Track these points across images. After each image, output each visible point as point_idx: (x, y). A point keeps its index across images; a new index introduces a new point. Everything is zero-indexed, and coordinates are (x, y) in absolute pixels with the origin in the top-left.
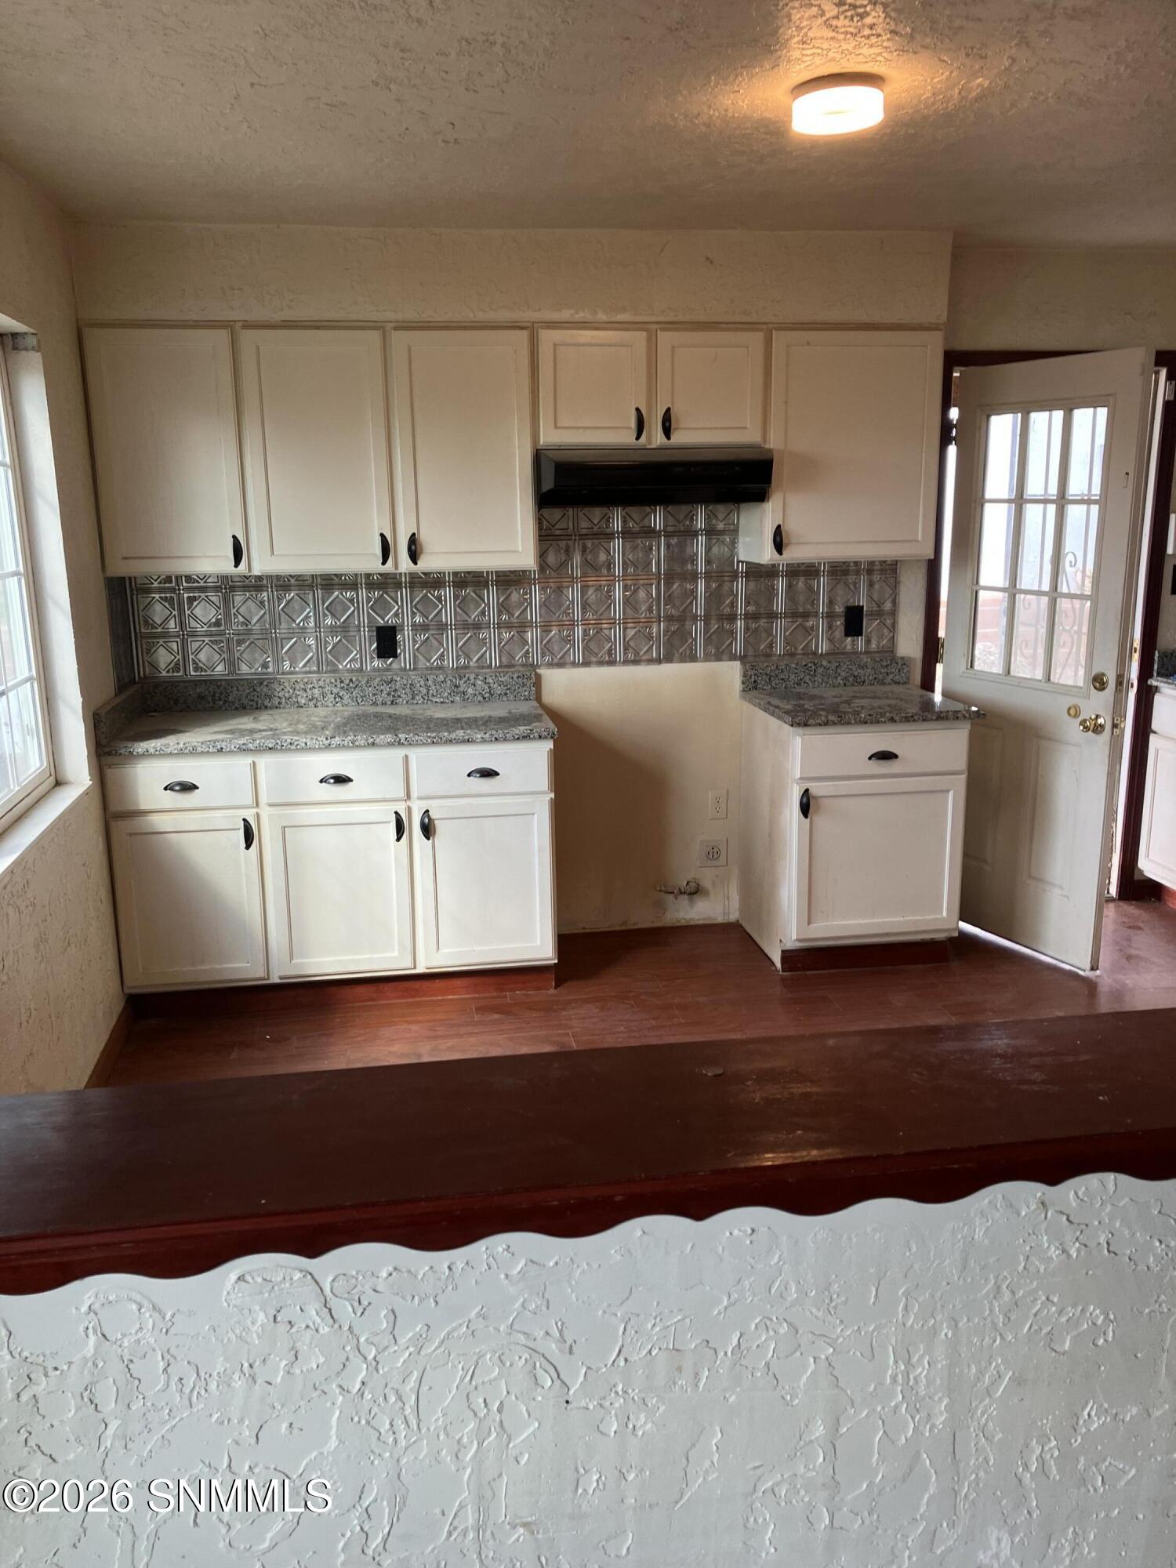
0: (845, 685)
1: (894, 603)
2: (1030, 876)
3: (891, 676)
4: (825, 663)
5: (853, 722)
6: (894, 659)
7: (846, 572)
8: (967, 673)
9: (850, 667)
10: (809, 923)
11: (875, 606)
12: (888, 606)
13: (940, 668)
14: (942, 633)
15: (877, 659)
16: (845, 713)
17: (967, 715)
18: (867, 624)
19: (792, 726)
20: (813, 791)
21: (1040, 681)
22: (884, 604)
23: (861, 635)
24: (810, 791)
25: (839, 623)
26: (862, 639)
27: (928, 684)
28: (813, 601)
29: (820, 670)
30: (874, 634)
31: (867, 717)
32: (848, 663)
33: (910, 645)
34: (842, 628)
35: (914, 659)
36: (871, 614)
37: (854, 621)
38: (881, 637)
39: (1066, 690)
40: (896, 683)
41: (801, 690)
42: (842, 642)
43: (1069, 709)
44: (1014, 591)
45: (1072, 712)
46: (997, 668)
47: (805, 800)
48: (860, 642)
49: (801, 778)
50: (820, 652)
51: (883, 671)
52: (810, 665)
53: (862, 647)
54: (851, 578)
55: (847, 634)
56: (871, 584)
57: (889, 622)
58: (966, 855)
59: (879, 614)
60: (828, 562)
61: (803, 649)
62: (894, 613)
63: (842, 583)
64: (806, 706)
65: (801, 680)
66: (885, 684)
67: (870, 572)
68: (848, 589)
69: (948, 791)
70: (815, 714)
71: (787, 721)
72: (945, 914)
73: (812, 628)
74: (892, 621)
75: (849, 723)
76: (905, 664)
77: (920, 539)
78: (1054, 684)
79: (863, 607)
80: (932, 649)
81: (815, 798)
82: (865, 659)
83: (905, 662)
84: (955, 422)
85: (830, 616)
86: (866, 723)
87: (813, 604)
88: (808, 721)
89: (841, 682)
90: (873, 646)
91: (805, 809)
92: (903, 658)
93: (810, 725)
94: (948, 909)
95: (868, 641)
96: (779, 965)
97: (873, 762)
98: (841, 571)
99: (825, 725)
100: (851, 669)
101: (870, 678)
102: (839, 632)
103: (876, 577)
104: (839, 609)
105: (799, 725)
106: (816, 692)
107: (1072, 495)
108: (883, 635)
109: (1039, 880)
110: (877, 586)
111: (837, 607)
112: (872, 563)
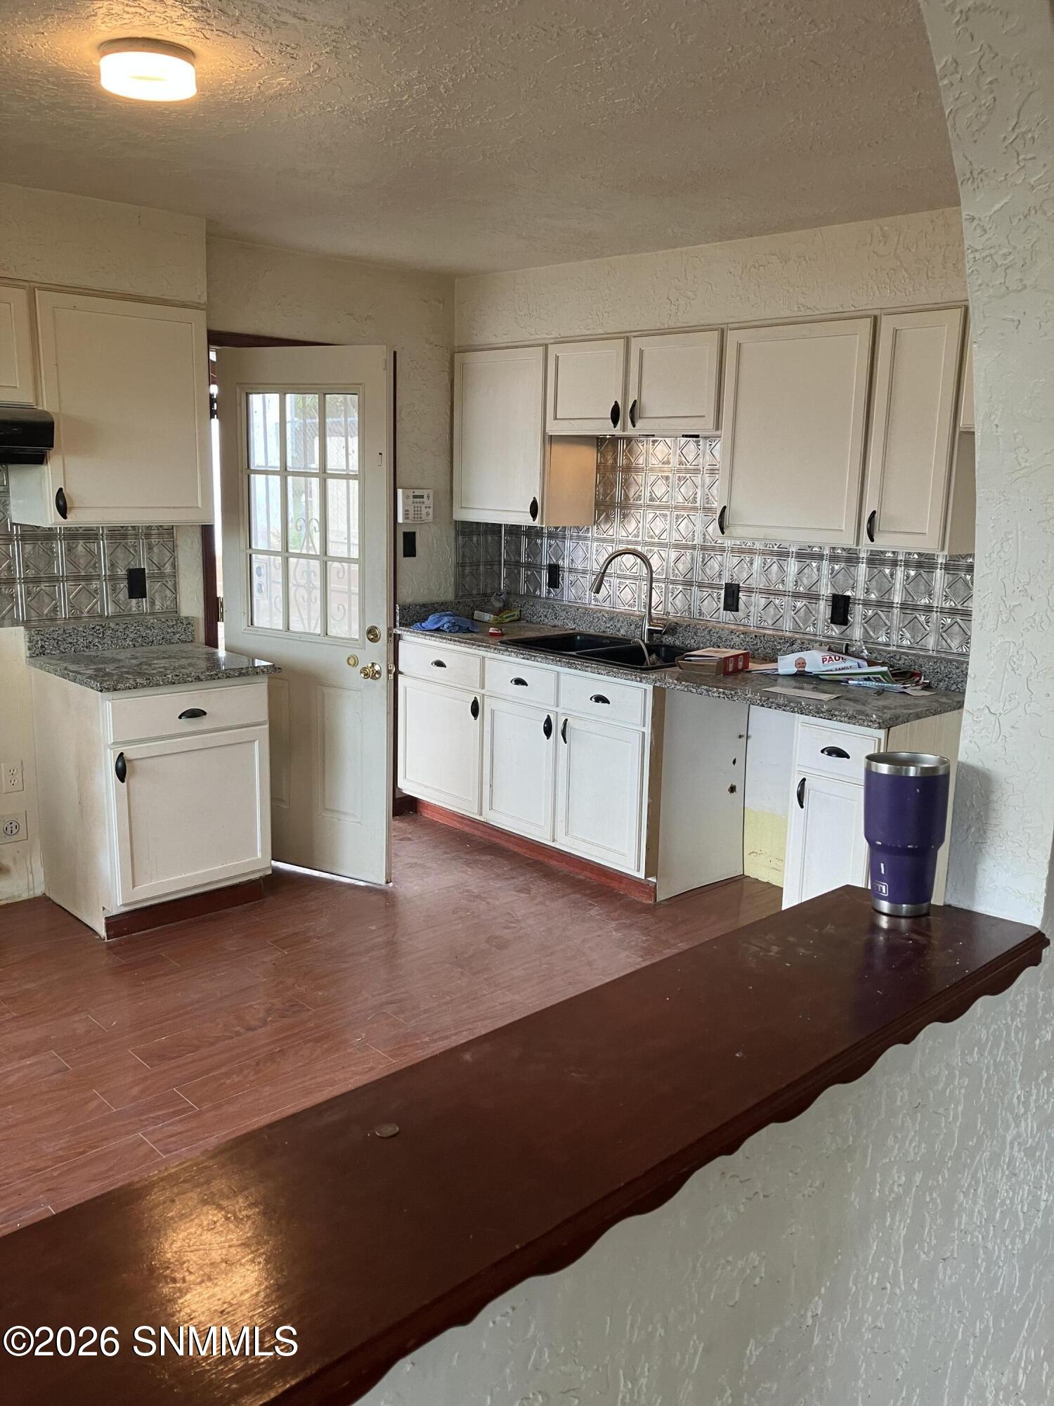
0: (134, 646)
1: (174, 566)
2: (326, 809)
3: (178, 636)
4: (112, 625)
5: (161, 683)
6: (179, 620)
7: (124, 536)
8: (248, 630)
9: (137, 628)
10: (134, 887)
11: (156, 568)
12: (168, 569)
13: (221, 626)
14: (220, 593)
15: (163, 620)
16: (153, 675)
17: (265, 670)
18: (150, 586)
19: (101, 691)
20: (127, 755)
21: (319, 635)
22: (164, 566)
23: (145, 597)
24: (124, 755)
25: (123, 585)
26: (146, 601)
27: (212, 641)
28: (95, 564)
29: (109, 632)
30: (157, 595)
31: (175, 678)
32: (135, 625)
33: (192, 605)
34: (126, 590)
35: (198, 619)
36: (152, 576)
37: (137, 583)
38: (164, 598)
39: (346, 642)
40: (182, 642)
41: (91, 654)
42: (127, 604)
43: (349, 658)
44: (286, 555)
45: (352, 661)
46: (279, 624)
47: (120, 764)
48: (145, 603)
49: (114, 743)
50: (106, 614)
51: (169, 630)
52: (98, 627)
53: (147, 609)
54: (130, 541)
55: (131, 597)
56: (150, 548)
57: (170, 584)
58: (272, 799)
59: (162, 576)
60: (107, 527)
61: (88, 612)
62: (174, 575)
63: (121, 546)
64: (107, 670)
65: (90, 643)
66: (173, 643)
67: (148, 536)
68: (128, 552)
69: (254, 741)
70: (121, 678)
71: (94, 686)
72: (259, 855)
73: (96, 590)
74: (173, 582)
75: (158, 685)
76: (189, 624)
77: (200, 505)
78: (331, 637)
79: (144, 569)
80: (213, 609)
81: (130, 761)
82: (152, 620)
83: (189, 622)
84: (215, 397)
85: (113, 578)
86: (174, 683)
87: (94, 567)
88: (117, 686)
89: (131, 643)
90: (158, 607)
91: (121, 774)
92: (187, 618)
93: (119, 689)
94: (263, 851)
95: (153, 603)
96: (103, 933)
97: (183, 720)
98: (119, 535)
99: (134, 688)
100: (139, 630)
101: (158, 638)
102: (123, 594)
103: (154, 541)
104: (122, 572)
105: (108, 690)
106: (108, 654)
107: (331, 470)
108: (166, 597)
109: (332, 811)
110: (155, 550)
111: (119, 570)
112: (149, 528)
